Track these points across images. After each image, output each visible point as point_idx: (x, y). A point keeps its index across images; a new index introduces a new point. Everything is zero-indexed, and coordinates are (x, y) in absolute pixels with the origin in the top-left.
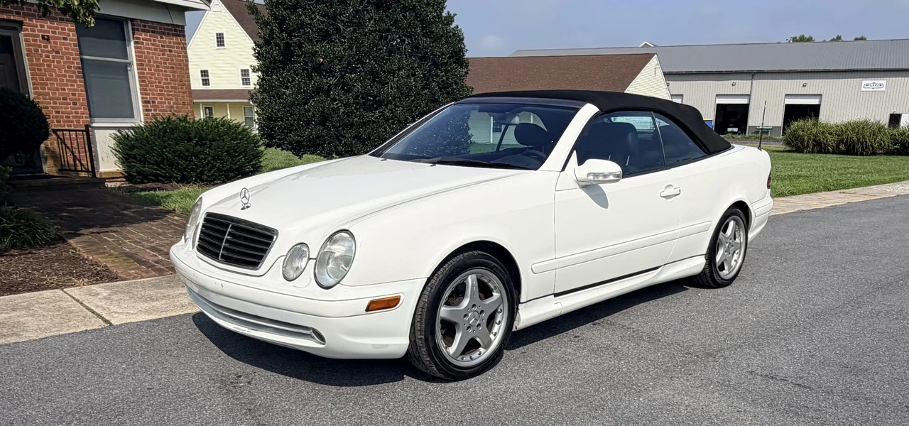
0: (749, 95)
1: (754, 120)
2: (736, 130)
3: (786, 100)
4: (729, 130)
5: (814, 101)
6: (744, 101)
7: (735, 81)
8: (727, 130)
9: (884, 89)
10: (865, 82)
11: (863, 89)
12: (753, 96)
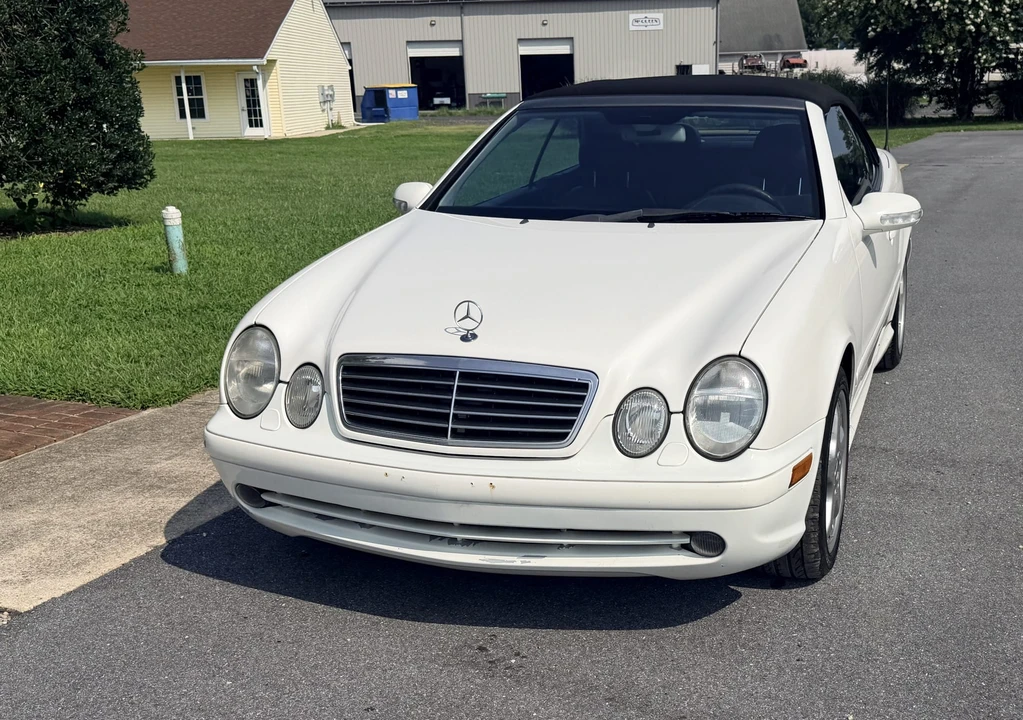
0: (461, 41)
1: (473, 85)
2: (447, 101)
3: (520, 48)
4: (437, 101)
5: (562, 49)
6: (454, 52)
7: (433, 18)
8: (432, 101)
9: (661, 27)
10: (633, 16)
11: (632, 28)
12: (467, 43)
